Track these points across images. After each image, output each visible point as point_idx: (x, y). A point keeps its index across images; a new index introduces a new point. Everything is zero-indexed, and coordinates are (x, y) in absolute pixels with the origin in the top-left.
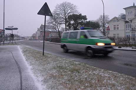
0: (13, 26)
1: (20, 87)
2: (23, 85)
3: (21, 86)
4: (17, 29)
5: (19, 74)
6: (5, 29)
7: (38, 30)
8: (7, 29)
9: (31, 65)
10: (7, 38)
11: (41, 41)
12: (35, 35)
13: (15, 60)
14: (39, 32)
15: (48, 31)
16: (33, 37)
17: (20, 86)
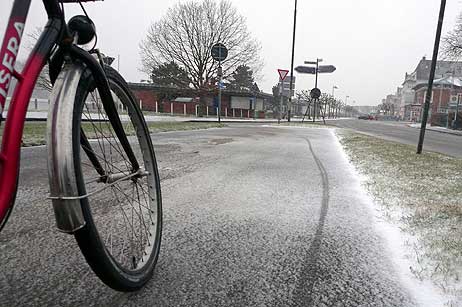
0: (321, 60)
1: (317, 222)
2: (328, 217)
3: (322, 219)
4: (331, 69)
5: (322, 189)
6: (296, 69)
7: (408, 80)
8: (301, 70)
9: (366, 173)
10: (300, 109)
11: (412, 125)
12: (392, 102)
13: (315, 157)
14: (409, 91)
15: (445, 85)
16: (386, 106)
17: (317, 217)
